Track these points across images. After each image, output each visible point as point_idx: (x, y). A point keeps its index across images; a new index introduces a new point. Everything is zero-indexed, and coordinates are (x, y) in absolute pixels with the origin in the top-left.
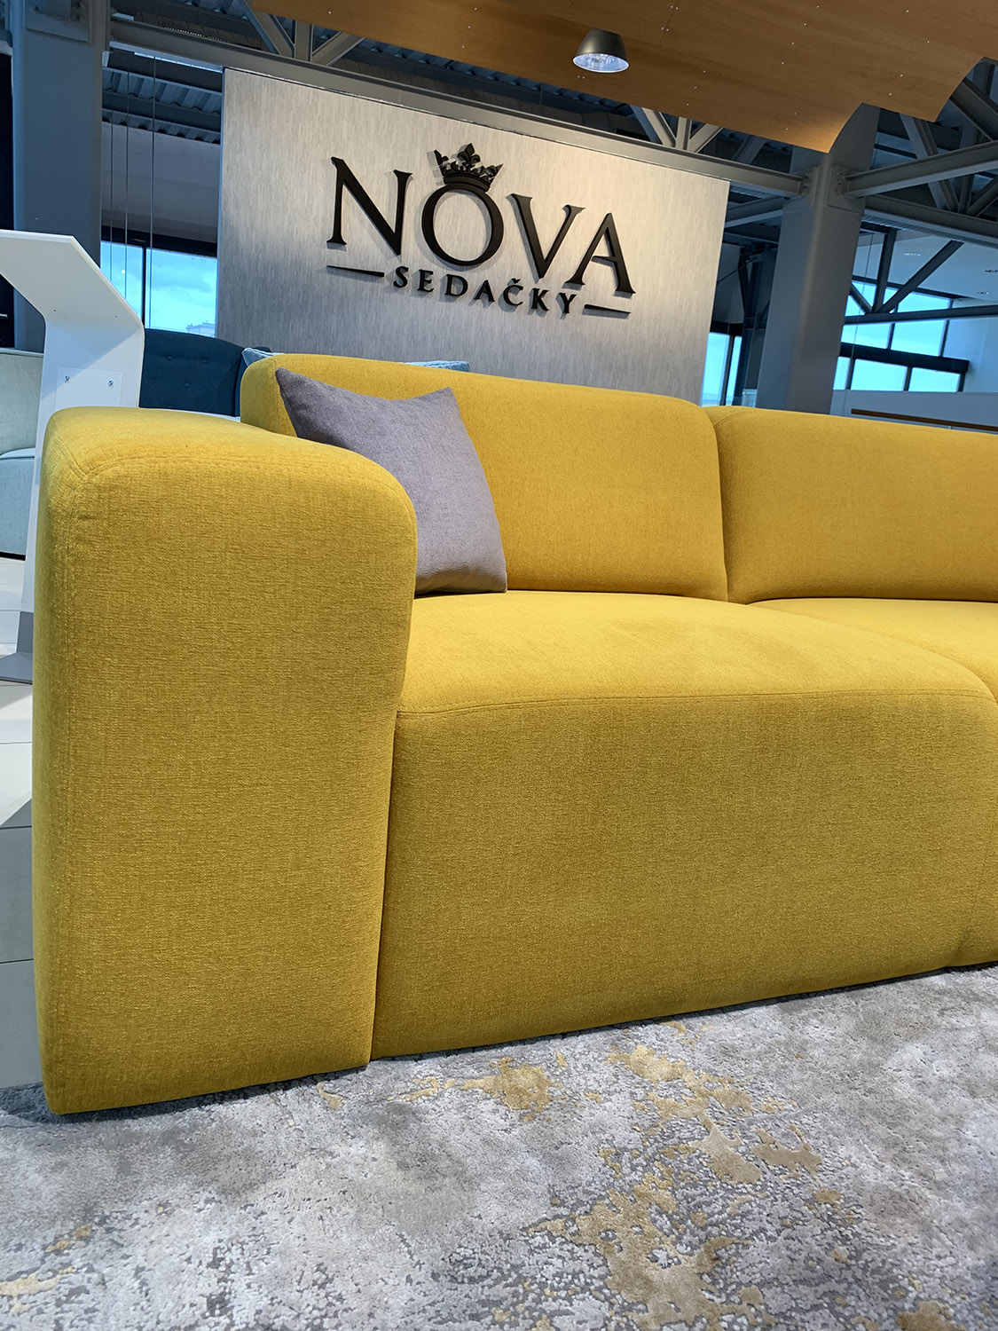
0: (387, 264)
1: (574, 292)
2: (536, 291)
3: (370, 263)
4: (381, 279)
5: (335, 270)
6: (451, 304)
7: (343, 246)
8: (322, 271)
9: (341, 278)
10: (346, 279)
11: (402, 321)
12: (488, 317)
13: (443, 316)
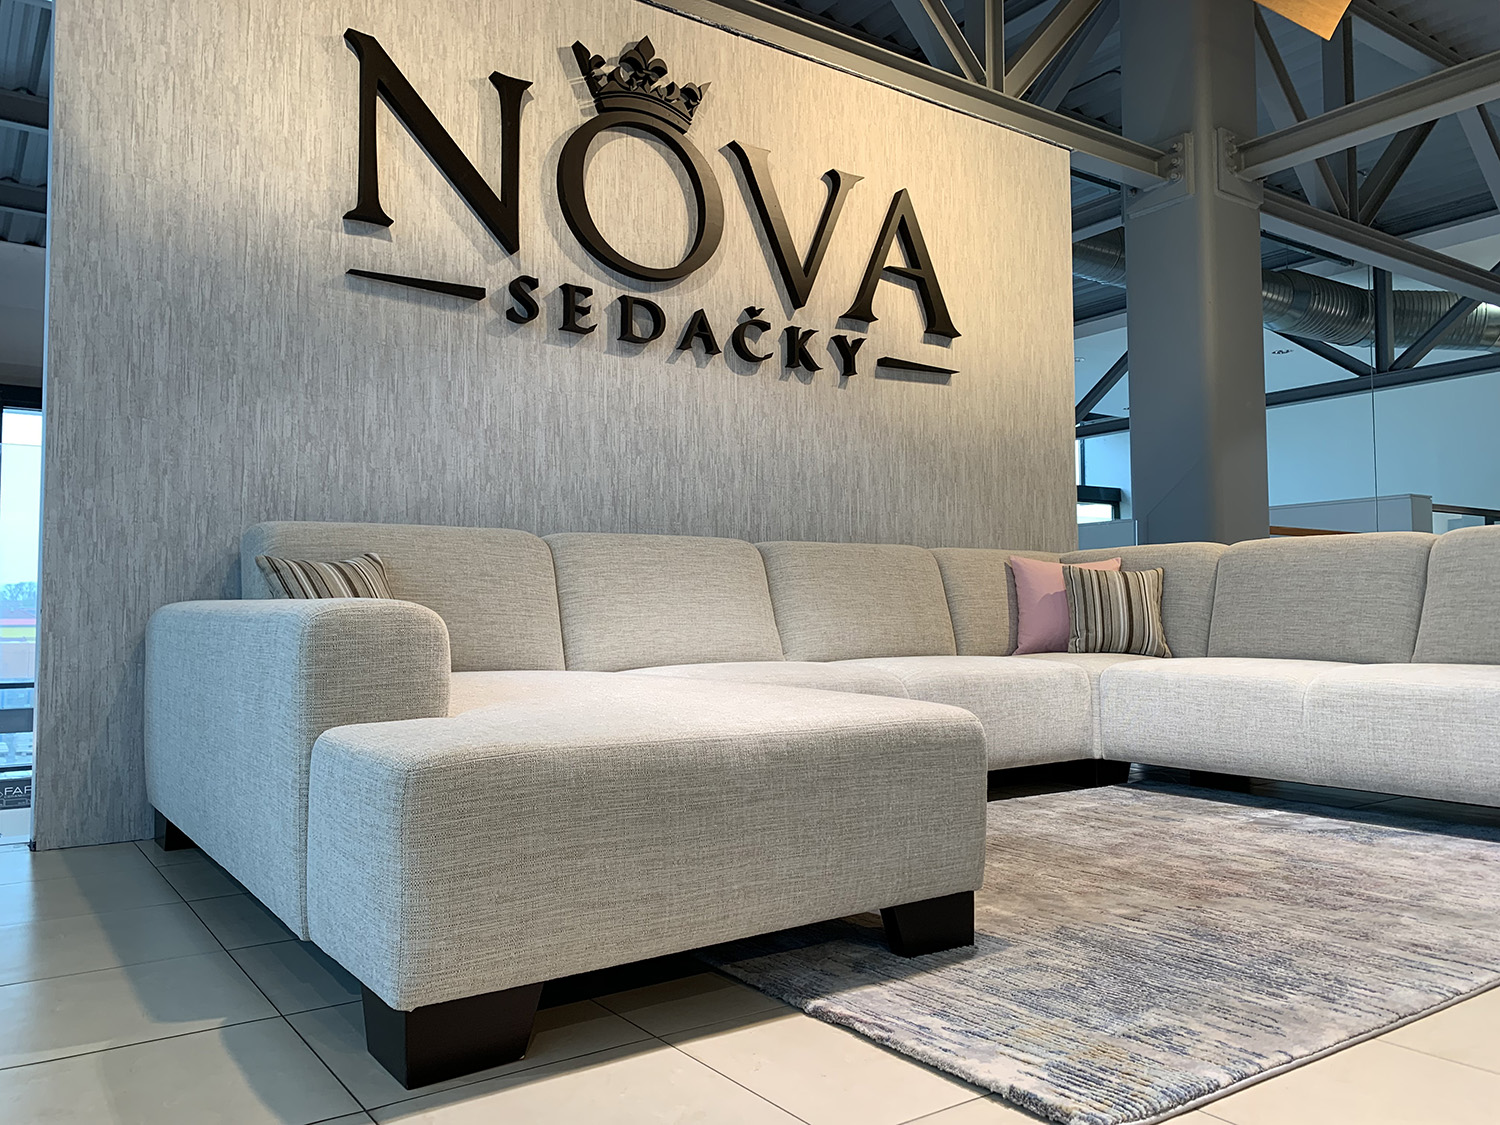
0: (488, 274)
1: (859, 335)
3: (449, 269)
4: (476, 304)
5: (365, 282)
6: (632, 360)
7: (385, 229)
8: (333, 284)
9: (383, 300)
10: (394, 304)
11: (530, 395)
12: (707, 386)
13: (619, 385)
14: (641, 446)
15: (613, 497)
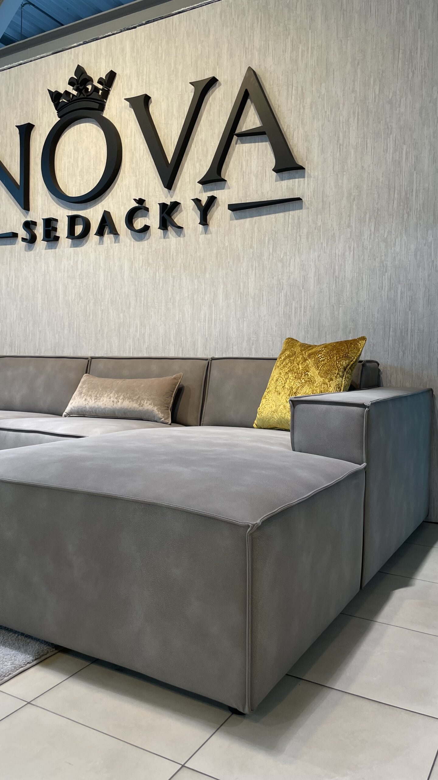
1: (215, 193)
2: (163, 206)
6: (78, 249)
11: (36, 277)
12: (116, 253)
13: (72, 264)
14: (82, 295)
15: (69, 323)
